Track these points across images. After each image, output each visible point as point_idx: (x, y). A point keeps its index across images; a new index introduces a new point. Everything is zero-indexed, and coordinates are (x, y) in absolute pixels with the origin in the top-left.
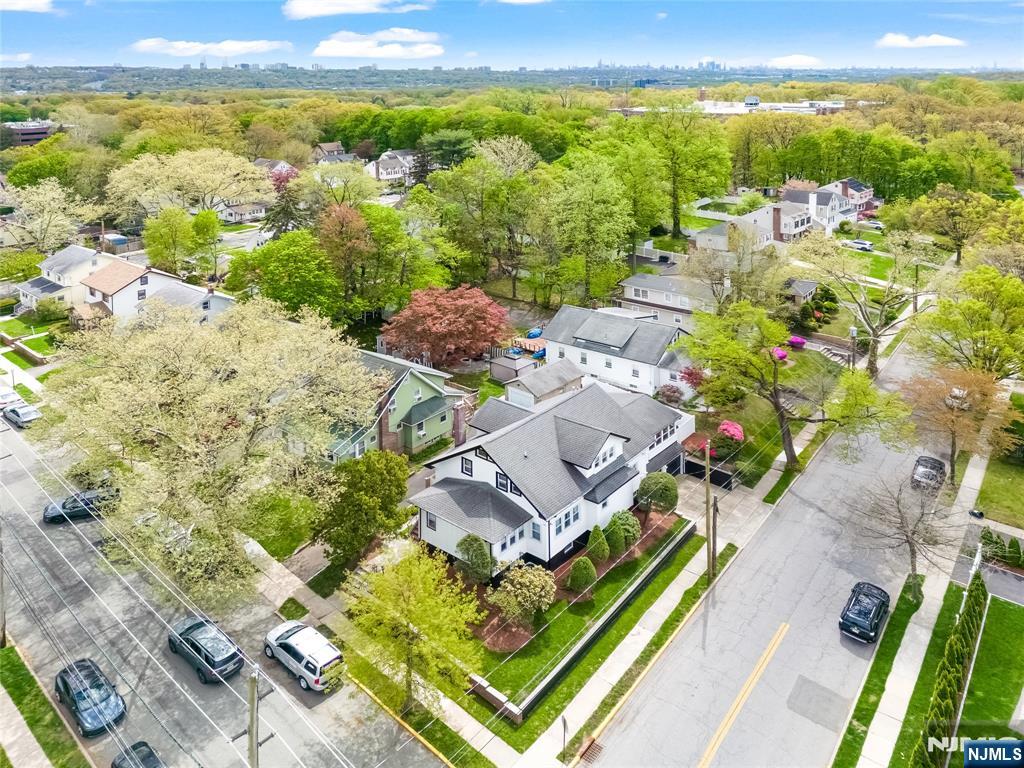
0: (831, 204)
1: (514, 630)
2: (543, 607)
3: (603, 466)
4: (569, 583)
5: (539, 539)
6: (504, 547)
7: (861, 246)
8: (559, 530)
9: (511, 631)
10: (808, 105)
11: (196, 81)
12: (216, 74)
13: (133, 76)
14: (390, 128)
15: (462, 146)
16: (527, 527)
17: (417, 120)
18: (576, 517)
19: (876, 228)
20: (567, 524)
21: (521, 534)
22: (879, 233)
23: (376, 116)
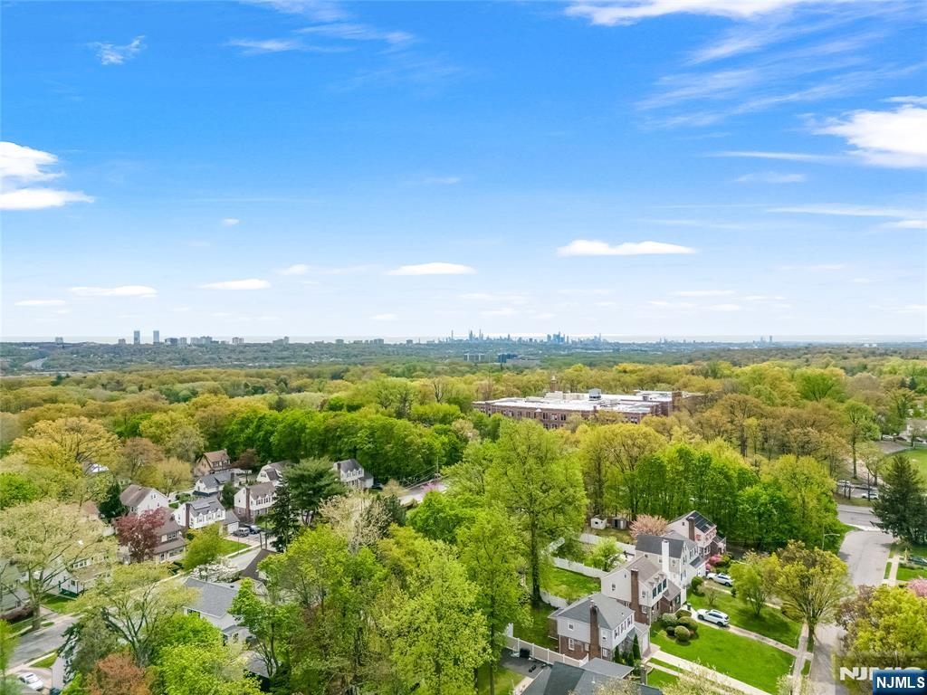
0: (683, 555)
7: (716, 620)
10: (641, 398)
11: (129, 358)
12: (147, 350)
13: (72, 353)
14: (272, 433)
15: (323, 483)
17: (297, 425)
19: (725, 584)
22: (728, 592)
23: (261, 418)
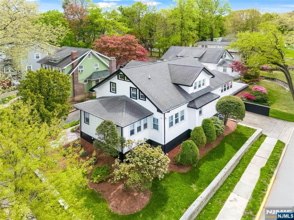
1: (135, 194)
2: (160, 176)
3: (198, 89)
4: (179, 159)
5: (157, 129)
6: (132, 133)
8: (171, 124)
9: (133, 196)
16: (149, 121)
18: (182, 118)
20: (177, 121)
21: (145, 126)
